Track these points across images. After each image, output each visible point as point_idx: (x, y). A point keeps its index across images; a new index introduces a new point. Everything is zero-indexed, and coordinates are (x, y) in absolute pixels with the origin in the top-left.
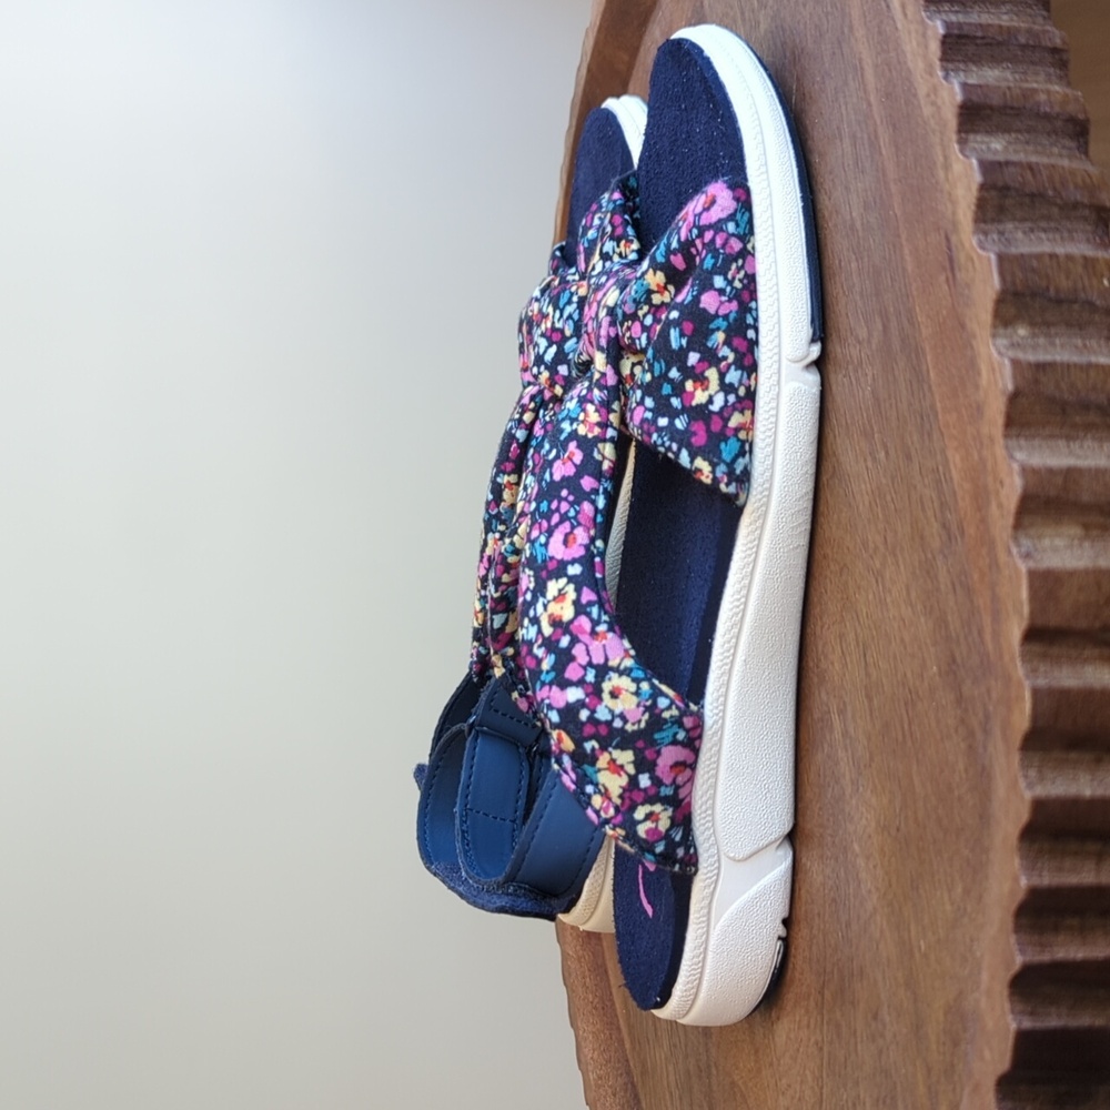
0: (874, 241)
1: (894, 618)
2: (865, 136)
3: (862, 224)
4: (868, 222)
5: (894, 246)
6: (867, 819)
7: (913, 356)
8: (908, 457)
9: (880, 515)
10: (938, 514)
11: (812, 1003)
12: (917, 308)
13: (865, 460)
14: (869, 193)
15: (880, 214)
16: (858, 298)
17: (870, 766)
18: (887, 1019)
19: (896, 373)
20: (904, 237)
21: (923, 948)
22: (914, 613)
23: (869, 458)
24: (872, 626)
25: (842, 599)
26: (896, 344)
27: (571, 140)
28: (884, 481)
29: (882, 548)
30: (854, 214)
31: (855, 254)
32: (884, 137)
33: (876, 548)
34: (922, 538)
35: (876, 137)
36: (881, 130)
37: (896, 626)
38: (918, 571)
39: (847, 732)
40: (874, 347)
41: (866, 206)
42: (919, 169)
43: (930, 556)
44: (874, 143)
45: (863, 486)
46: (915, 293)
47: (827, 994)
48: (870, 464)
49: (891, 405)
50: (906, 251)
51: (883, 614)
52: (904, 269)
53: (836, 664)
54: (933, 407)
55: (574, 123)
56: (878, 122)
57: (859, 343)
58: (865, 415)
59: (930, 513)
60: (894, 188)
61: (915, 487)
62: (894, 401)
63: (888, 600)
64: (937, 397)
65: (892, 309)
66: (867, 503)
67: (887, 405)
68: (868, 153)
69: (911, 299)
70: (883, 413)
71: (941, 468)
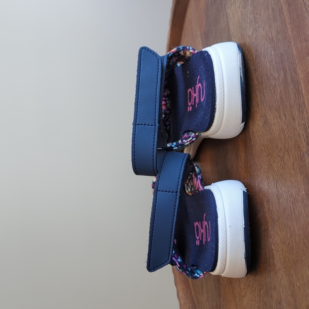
0: (281, 44)
1: (288, 173)
2: (277, 8)
3: (276, 39)
4: (278, 38)
5: (289, 47)
6: (277, 238)
7: (296, 84)
8: (294, 119)
9: (283, 138)
10: (306, 140)
11: (256, 295)
12: (298, 68)
13: (277, 119)
14: (279, 28)
15: (283, 35)
16: (274, 64)
17: (278, 221)
18: (284, 305)
19: (289, 90)
20: (292, 43)
21: (298, 285)
22: (296, 173)
23: (278, 118)
24: (279, 175)
25: (268, 164)
26: (289, 80)
27: (173, 11)
28: (284, 127)
29: (283, 149)
30: (273, 35)
31: (273, 49)
32: (285, 8)
33: (281, 149)
34: (299, 147)
35: (282, 8)
36: (284, 6)
37: (289, 176)
38: (297, 159)
39: (270, 209)
40: (281, 80)
41: (278, 32)
42: (299, 19)
43: (302, 154)
44: (281, 10)
45: (276, 128)
46: (297, 63)
47: (262, 292)
48: (279, 120)
49: (287, 101)
50: (293, 48)
51: (283, 171)
52: (293, 54)
53: (266, 186)
54: (304, 103)
55: (174, 6)
56: (283, 3)
57: (275, 79)
58: (277, 103)
59: (302, 139)
60: (288, 27)
61: (297, 130)
62: (288, 100)
63: (286, 167)
64: (306, 99)
65: (287, 68)
66: (278, 133)
67: (286, 101)
68: (278, 14)
69: (295, 64)
70: (284, 104)
71: (307, 124)
